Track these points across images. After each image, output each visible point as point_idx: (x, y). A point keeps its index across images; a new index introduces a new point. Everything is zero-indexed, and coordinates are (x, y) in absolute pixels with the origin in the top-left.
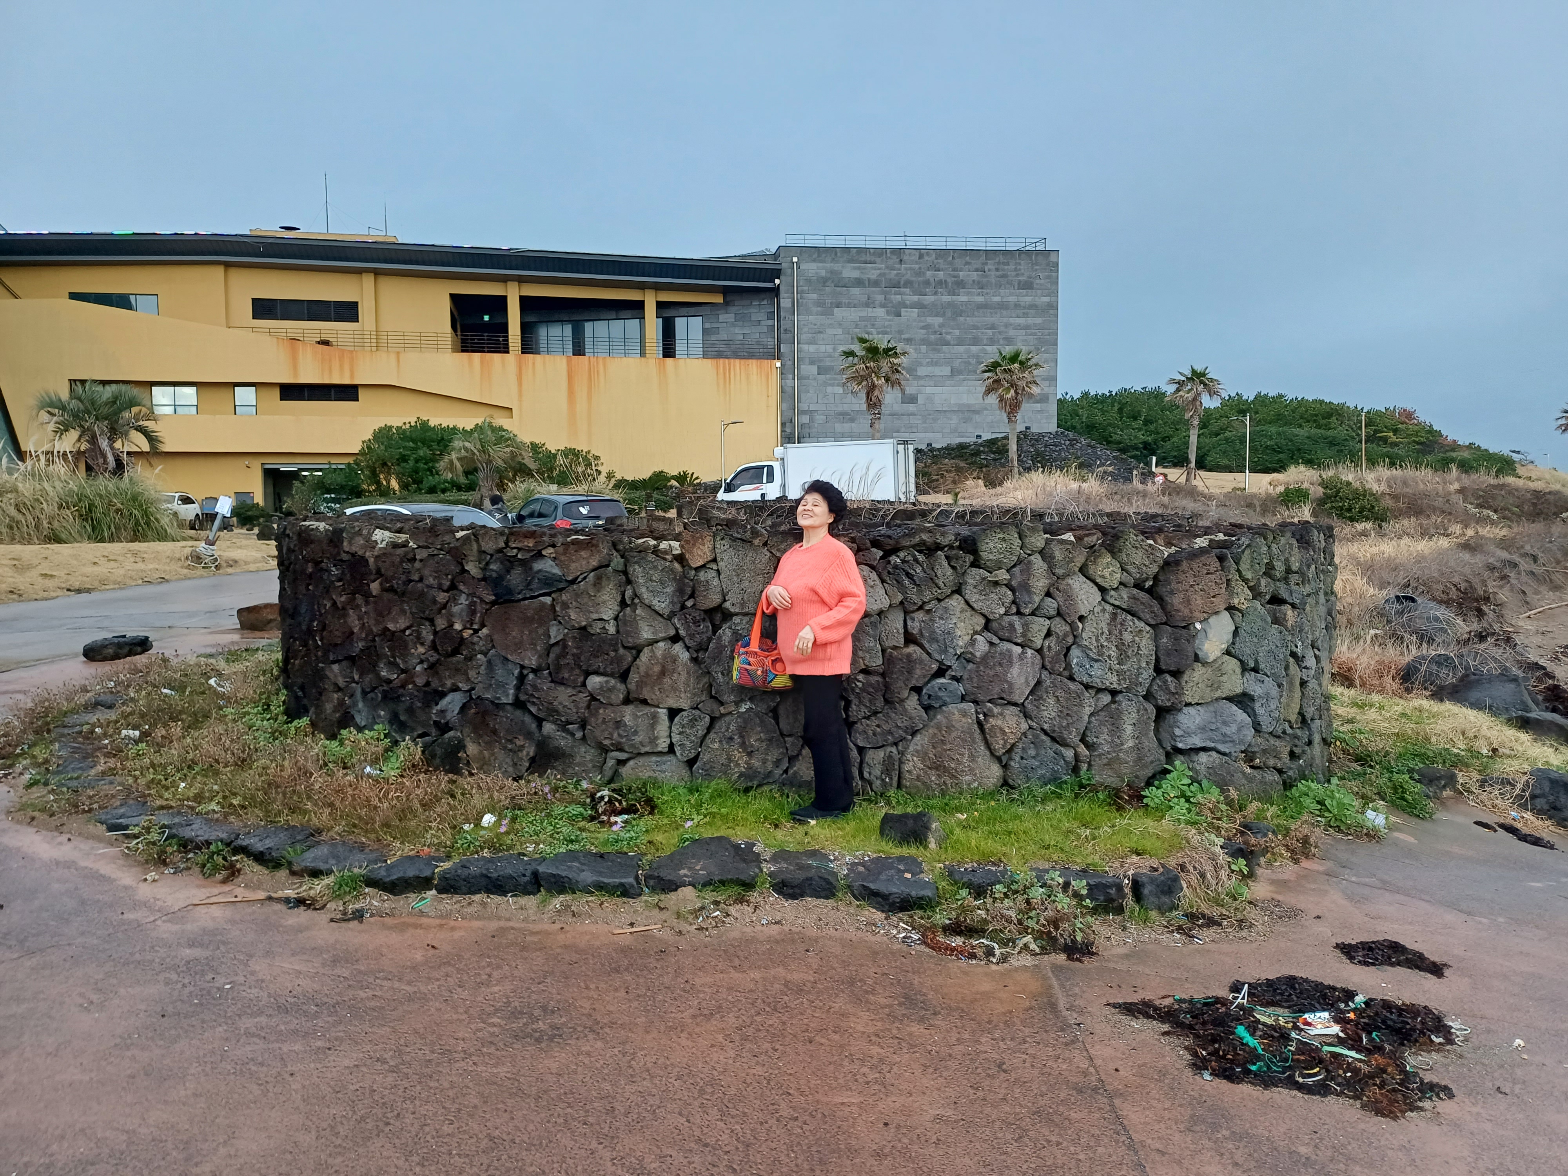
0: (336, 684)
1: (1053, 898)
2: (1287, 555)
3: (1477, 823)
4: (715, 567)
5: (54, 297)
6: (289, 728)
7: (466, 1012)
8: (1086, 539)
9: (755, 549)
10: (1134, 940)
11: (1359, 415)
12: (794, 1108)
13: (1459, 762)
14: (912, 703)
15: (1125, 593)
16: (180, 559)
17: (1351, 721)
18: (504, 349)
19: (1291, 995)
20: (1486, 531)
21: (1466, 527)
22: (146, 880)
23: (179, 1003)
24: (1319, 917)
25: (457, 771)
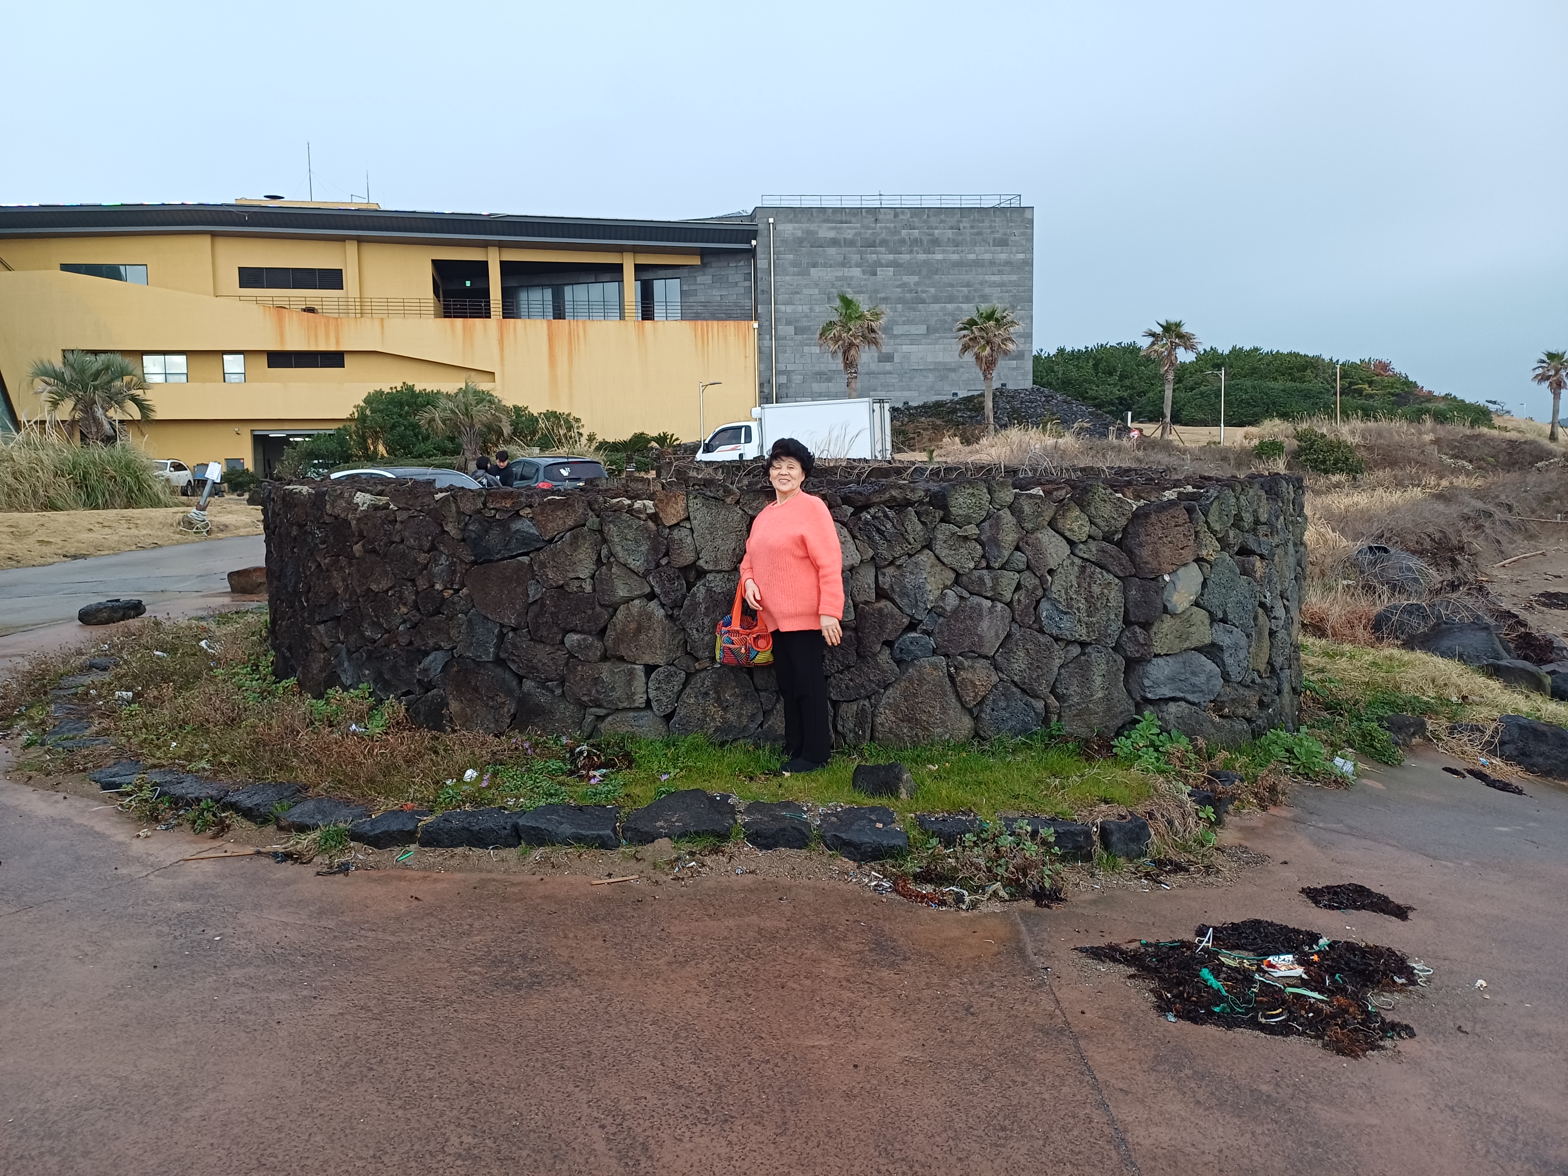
0: (322, 644)
1: (1021, 846)
2: (1255, 507)
3: (1445, 769)
4: (688, 526)
5: (46, 269)
6: (277, 688)
7: (448, 961)
8: (1055, 493)
9: (728, 507)
10: (1102, 886)
11: (1334, 367)
12: (766, 1052)
13: (1429, 710)
14: (884, 657)
15: (1093, 546)
16: (172, 525)
17: (1322, 671)
18: (486, 314)
19: (1255, 938)
20: (1461, 481)
21: (1441, 478)
22: (139, 836)
23: (170, 955)
24: (1286, 863)
25: (442, 729)
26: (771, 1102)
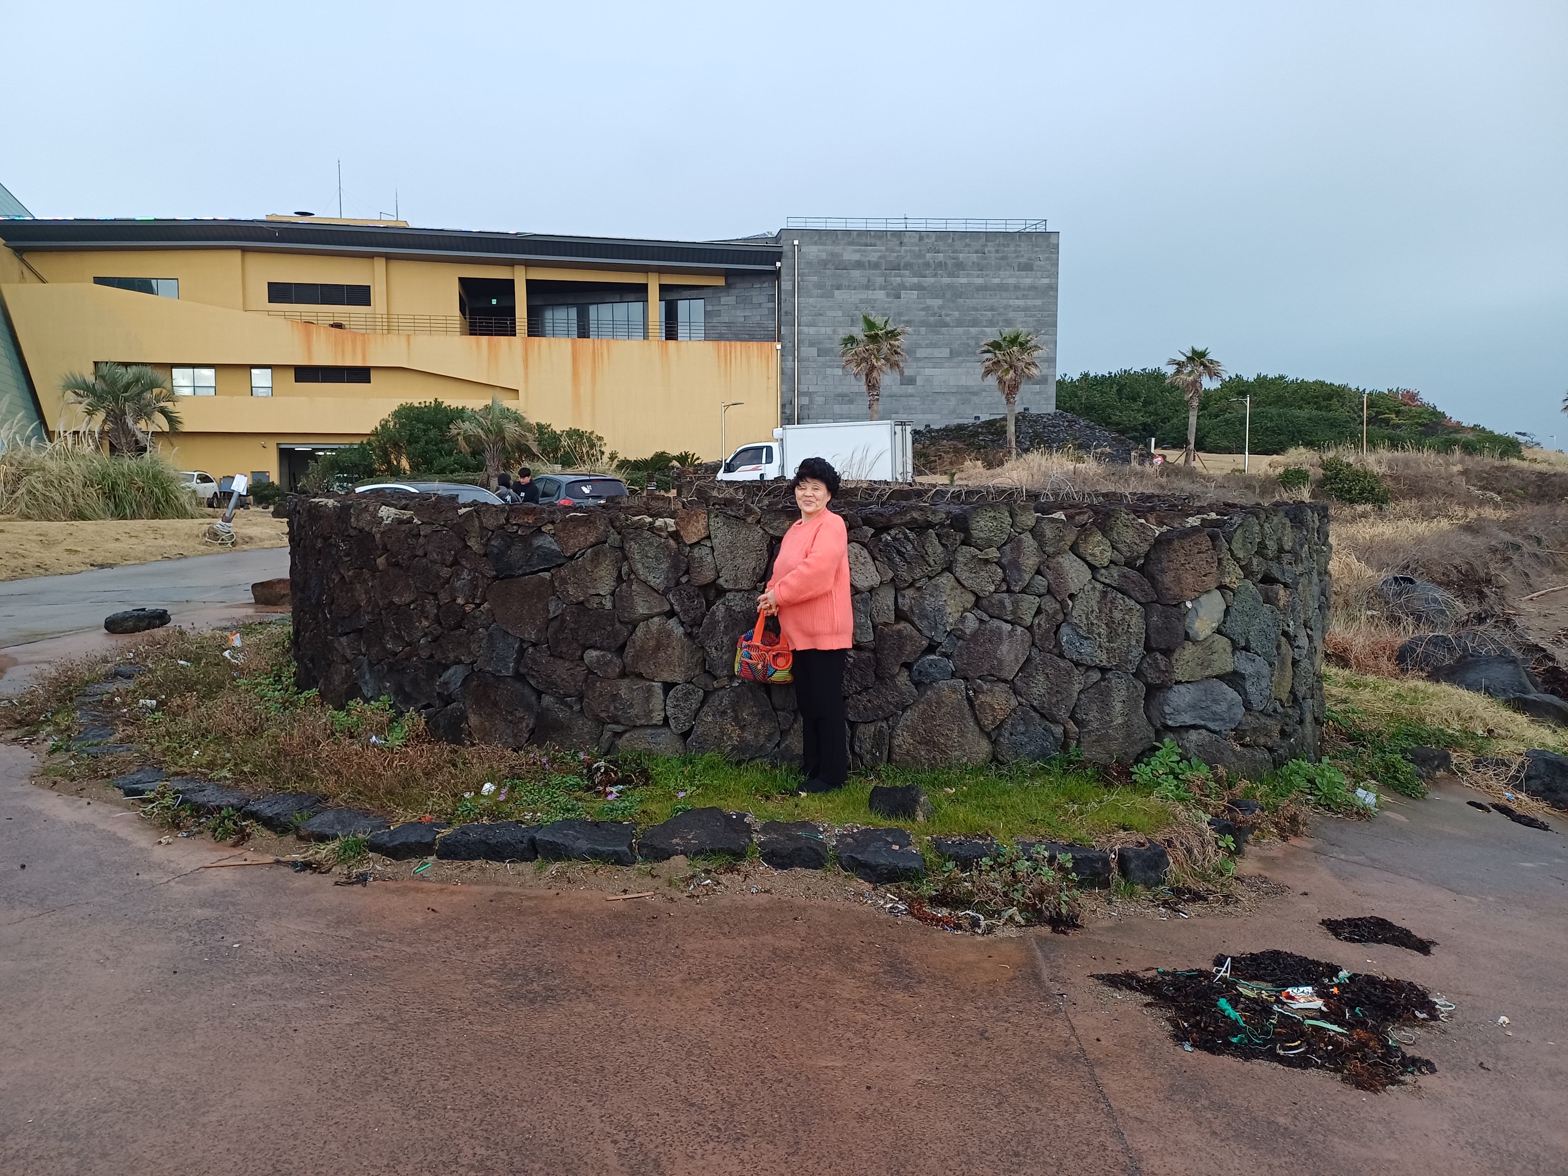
0: (344, 656)
1: (1038, 871)
2: (1279, 535)
3: (1470, 803)
4: (709, 544)
5: (79, 282)
6: (299, 699)
7: (463, 973)
8: (1077, 518)
9: (749, 526)
10: (1119, 913)
11: (1361, 397)
12: (779, 1071)
13: (1454, 743)
14: (903, 679)
15: (1115, 571)
16: (198, 536)
17: (1345, 701)
18: (511, 332)
19: (1274, 969)
20: (1488, 512)
21: (1468, 509)
22: (160, 842)
23: (190, 960)
24: (1306, 894)
25: (461, 743)
26: (783, 1122)
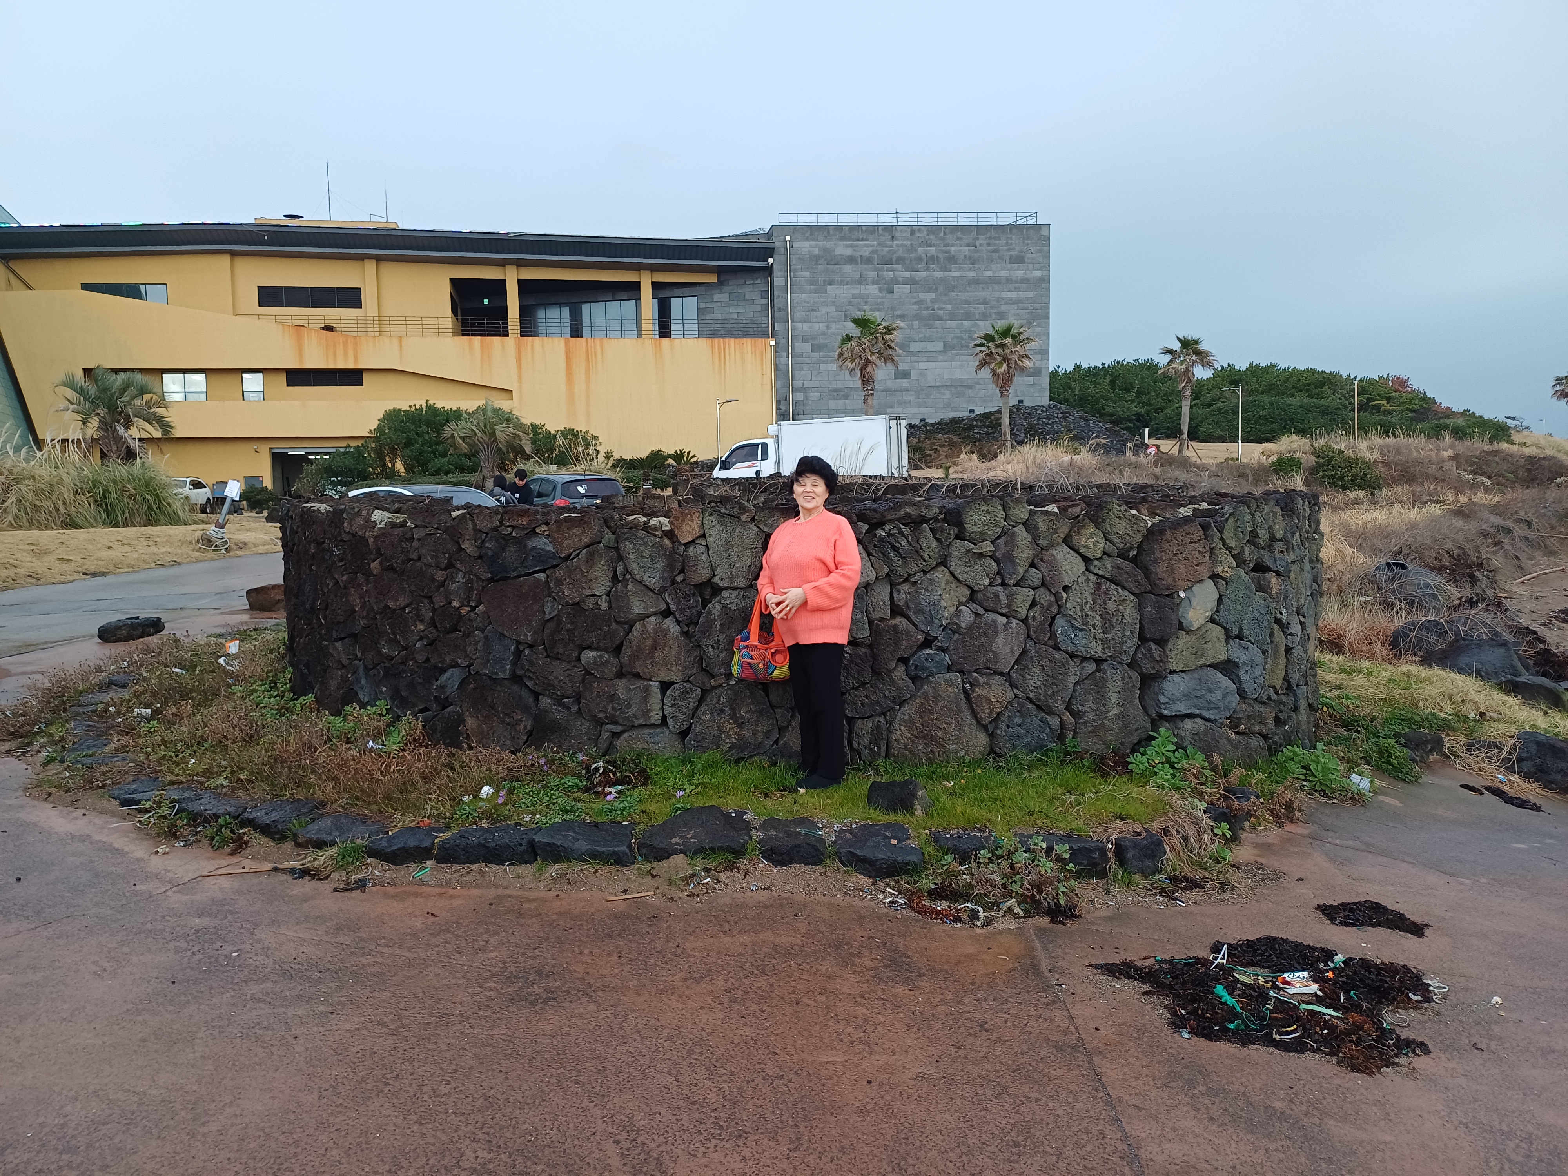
0: (339, 661)
1: (1036, 862)
2: (1271, 523)
3: (1462, 786)
4: (704, 543)
5: (67, 288)
6: (295, 705)
7: (463, 977)
8: (1070, 510)
9: (743, 524)
10: (1117, 903)
11: (1353, 384)
12: (780, 1067)
13: (1446, 726)
14: (899, 674)
15: (1108, 563)
16: (191, 543)
17: (1339, 687)
18: (504, 332)
19: (1271, 955)
20: (1480, 497)
21: (1459, 493)
22: (157, 852)
23: (188, 970)
24: (1301, 879)
25: (458, 746)
26: (784, 1118)
